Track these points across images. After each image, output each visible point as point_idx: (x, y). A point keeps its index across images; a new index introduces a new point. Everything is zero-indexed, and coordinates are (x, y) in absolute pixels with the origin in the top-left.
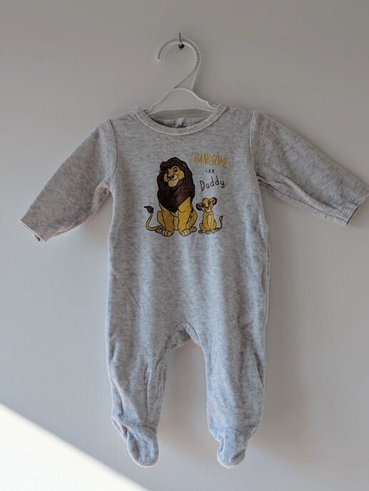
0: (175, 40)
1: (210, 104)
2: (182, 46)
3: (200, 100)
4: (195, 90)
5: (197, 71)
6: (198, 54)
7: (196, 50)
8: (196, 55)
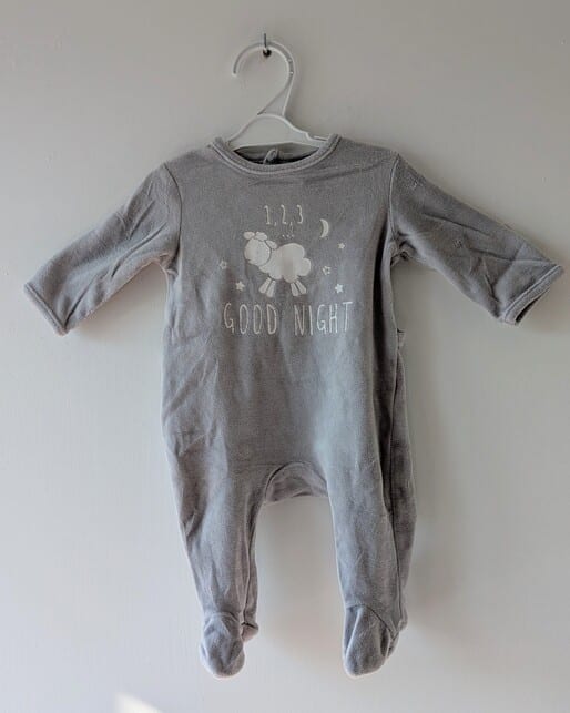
0: (258, 45)
1: (311, 135)
2: (268, 54)
3: (297, 130)
4: (289, 116)
5: (290, 88)
6: (290, 63)
7: (288, 58)
8: (288, 65)
